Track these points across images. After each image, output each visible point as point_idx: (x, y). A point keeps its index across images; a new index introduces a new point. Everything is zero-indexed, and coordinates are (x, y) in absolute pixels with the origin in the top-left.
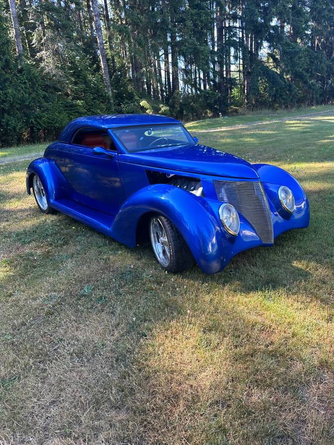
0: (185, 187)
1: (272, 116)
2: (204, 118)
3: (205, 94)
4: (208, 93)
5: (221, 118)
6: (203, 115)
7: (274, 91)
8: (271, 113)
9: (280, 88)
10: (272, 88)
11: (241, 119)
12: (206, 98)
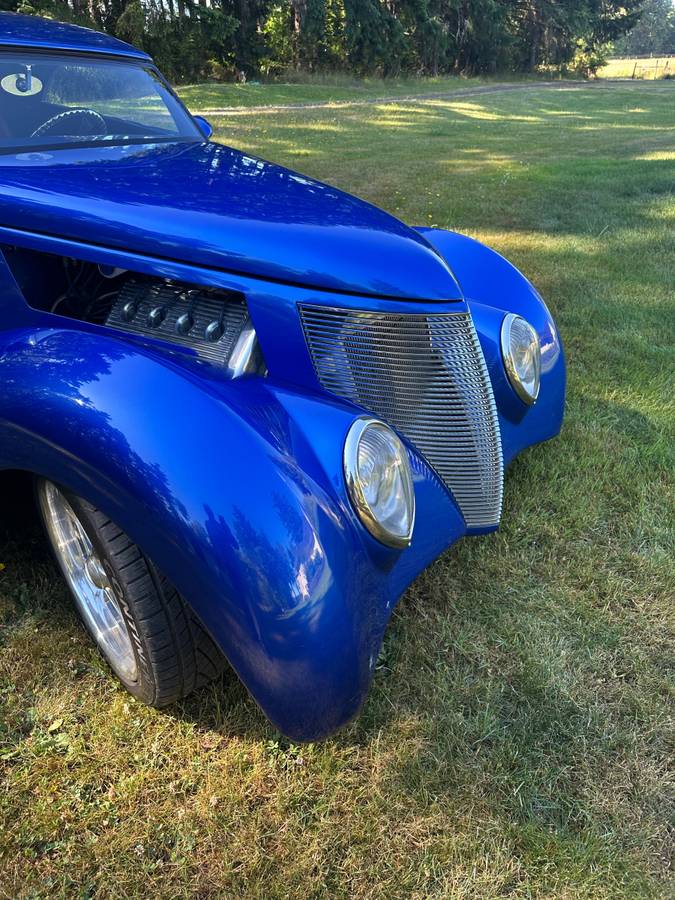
0: (180, 320)
1: (355, 91)
2: (205, 80)
3: (206, 16)
4: (212, 16)
5: (242, 85)
6: (202, 72)
7: (359, 31)
8: (352, 84)
9: (371, 25)
10: (354, 22)
11: (290, 92)
12: (208, 28)
